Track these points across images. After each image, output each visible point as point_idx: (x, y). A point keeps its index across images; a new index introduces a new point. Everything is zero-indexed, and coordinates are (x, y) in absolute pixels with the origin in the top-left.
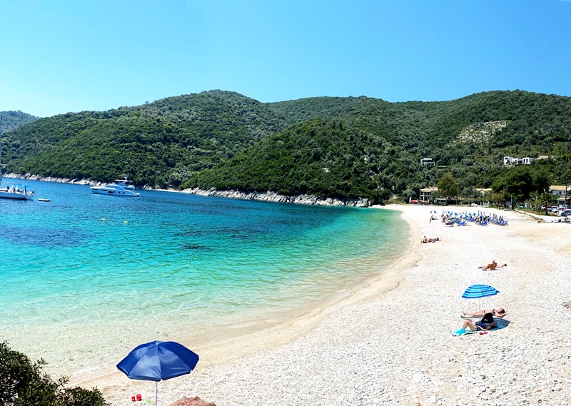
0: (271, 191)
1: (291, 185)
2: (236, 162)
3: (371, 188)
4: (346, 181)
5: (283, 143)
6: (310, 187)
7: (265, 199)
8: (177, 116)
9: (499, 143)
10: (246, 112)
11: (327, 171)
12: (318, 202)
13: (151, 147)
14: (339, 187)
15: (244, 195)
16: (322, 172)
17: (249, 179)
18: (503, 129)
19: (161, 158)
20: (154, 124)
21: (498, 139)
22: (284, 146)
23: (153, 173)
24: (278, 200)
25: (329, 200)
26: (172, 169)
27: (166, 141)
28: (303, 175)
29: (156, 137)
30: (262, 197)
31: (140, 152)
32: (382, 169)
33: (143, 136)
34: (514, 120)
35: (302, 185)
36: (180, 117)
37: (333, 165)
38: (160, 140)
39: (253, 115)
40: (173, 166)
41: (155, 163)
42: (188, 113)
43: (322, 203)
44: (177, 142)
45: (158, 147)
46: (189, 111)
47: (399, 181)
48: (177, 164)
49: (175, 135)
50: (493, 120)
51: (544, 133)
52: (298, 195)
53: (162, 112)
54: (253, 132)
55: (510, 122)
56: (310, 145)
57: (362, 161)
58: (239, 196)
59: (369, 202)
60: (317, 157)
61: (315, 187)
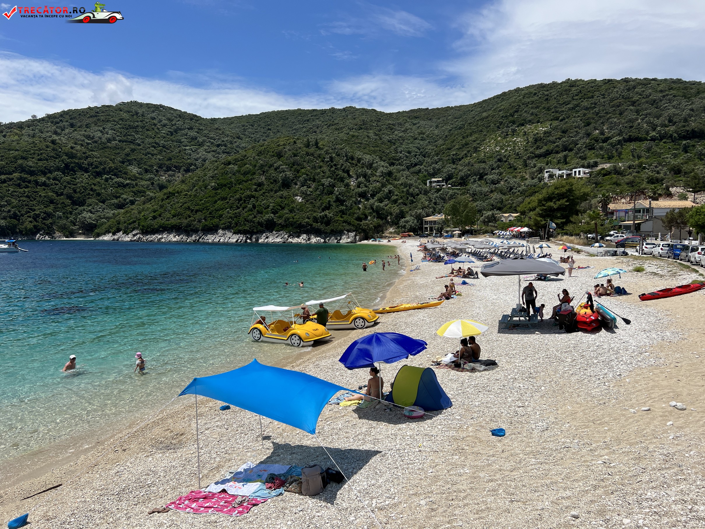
0: (223, 229)
1: (251, 221)
2: (170, 195)
3: (359, 219)
4: (327, 212)
5: (236, 168)
6: (279, 222)
7: (217, 240)
8: (84, 136)
9: (538, 152)
10: (181, 130)
11: (300, 201)
12: (290, 240)
13: (44, 179)
14: (316, 220)
15: (185, 238)
16: (293, 202)
17: (190, 217)
18: (545, 133)
19: (62, 194)
20: (47, 147)
21: (538, 148)
22: (239, 171)
23: (49, 215)
24: (235, 240)
25: (304, 236)
26: (82, 208)
27: (67, 169)
28: (268, 206)
29: (52, 164)
30: (210, 238)
31: (27, 187)
32: (373, 196)
33: (30, 163)
34: (562, 120)
35: (268, 220)
36: (88, 137)
37: (309, 193)
38: (58, 169)
39: (192, 133)
40: (82, 203)
41: (52, 202)
42: (101, 132)
43: (295, 240)
44: (86, 171)
45: (54, 179)
46: (101, 128)
47: (395, 210)
48: (89, 201)
49: (82, 161)
50: (531, 122)
51: (609, 133)
52: (262, 232)
53: (59, 131)
54: (194, 156)
55: (555, 123)
56: (276, 169)
57: (347, 185)
58: (177, 239)
59: (358, 238)
60: (286, 184)
61: (285, 221)
